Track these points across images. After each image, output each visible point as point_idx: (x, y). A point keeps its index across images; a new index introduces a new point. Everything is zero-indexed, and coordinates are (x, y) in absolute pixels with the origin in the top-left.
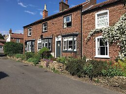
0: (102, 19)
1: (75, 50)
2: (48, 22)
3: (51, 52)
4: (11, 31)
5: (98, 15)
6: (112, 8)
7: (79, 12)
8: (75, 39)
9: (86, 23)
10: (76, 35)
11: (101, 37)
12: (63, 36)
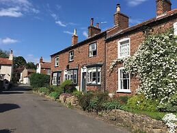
0: (125, 47)
1: (99, 83)
2: (75, 50)
3: (77, 85)
4: (41, 60)
5: (121, 43)
6: (133, 35)
7: (104, 39)
8: (99, 70)
9: (109, 52)
10: (101, 66)
11: (123, 68)
12: (87, 67)
